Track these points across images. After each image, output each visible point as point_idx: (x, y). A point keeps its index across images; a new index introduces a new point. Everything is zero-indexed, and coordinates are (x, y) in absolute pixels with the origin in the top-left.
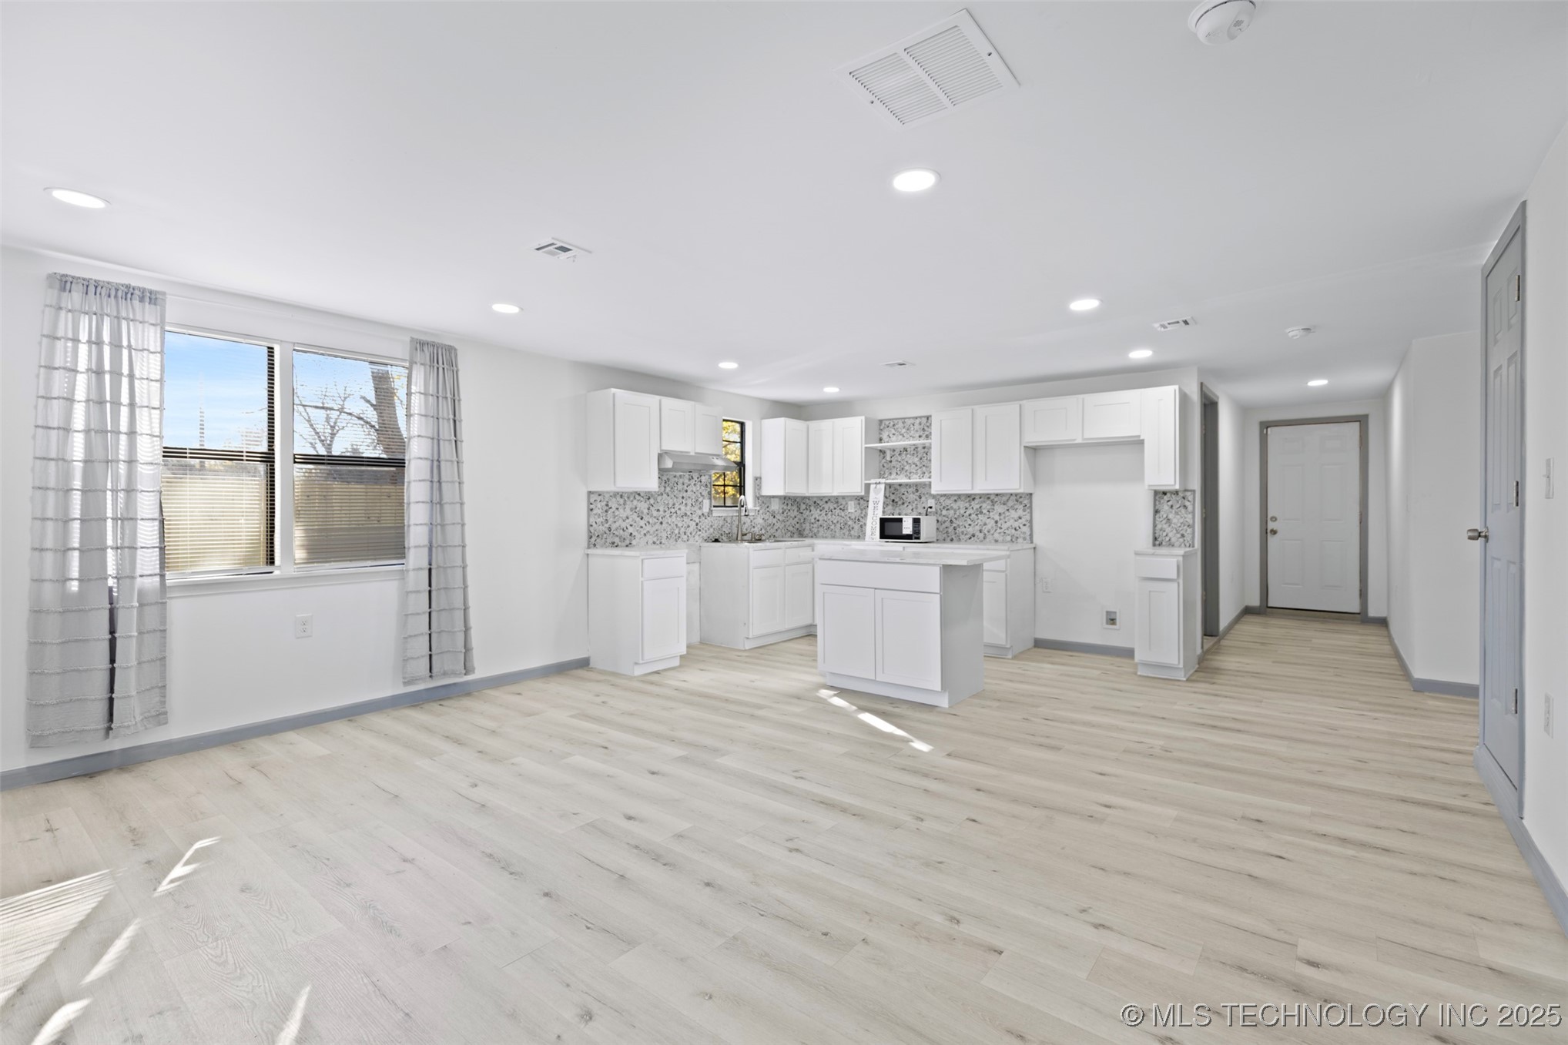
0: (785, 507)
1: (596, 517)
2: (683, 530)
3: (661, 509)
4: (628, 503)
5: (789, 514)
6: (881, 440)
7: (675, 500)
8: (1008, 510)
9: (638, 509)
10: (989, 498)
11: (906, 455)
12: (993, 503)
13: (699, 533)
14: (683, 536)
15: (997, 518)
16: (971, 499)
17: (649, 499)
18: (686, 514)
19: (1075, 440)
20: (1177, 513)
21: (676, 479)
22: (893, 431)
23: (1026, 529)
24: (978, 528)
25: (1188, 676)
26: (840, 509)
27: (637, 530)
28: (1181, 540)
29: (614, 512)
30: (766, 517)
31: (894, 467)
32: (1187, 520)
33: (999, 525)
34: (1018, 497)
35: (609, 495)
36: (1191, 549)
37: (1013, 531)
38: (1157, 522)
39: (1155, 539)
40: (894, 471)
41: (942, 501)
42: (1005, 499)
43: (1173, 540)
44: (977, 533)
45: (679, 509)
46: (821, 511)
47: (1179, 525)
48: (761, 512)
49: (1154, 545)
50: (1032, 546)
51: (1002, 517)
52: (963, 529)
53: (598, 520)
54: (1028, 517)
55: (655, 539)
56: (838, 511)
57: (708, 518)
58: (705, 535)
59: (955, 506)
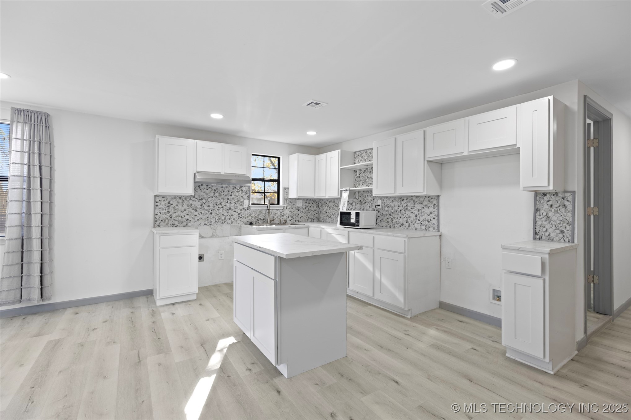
0: (307, 205)
1: (160, 210)
2: (228, 217)
3: (211, 205)
4: (186, 202)
5: (310, 208)
6: (355, 164)
7: (222, 200)
8: (423, 207)
9: (193, 205)
10: (412, 199)
11: (367, 172)
12: (415, 203)
13: (240, 219)
14: (228, 221)
15: (416, 213)
16: (401, 200)
17: (202, 199)
18: (230, 209)
19: (463, 153)
20: (556, 212)
21: (223, 189)
22: (361, 158)
23: (434, 221)
24: (405, 219)
25: (556, 369)
26: (336, 206)
27: (192, 218)
28: (561, 236)
29: (174, 207)
30: (292, 210)
31: (361, 180)
32: (566, 218)
33: (418, 218)
34: (430, 198)
35: (170, 198)
36: (571, 244)
37: (427, 222)
38: (537, 219)
39: (536, 233)
40: (361, 183)
41: (385, 201)
42: (422, 199)
43: (553, 235)
44: (405, 223)
45: (225, 205)
46: (327, 207)
47: (558, 222)
48: (288, 207)
49: (535, 239)
50: (439, 234)
51: (420, 213)
52: (397, 220)
53: (162, 212)
54: (436, 213)
55: (206, 223)
56: (335, 207)
57: (248, 211)
58: (245, 221)
59: (392, 205)
